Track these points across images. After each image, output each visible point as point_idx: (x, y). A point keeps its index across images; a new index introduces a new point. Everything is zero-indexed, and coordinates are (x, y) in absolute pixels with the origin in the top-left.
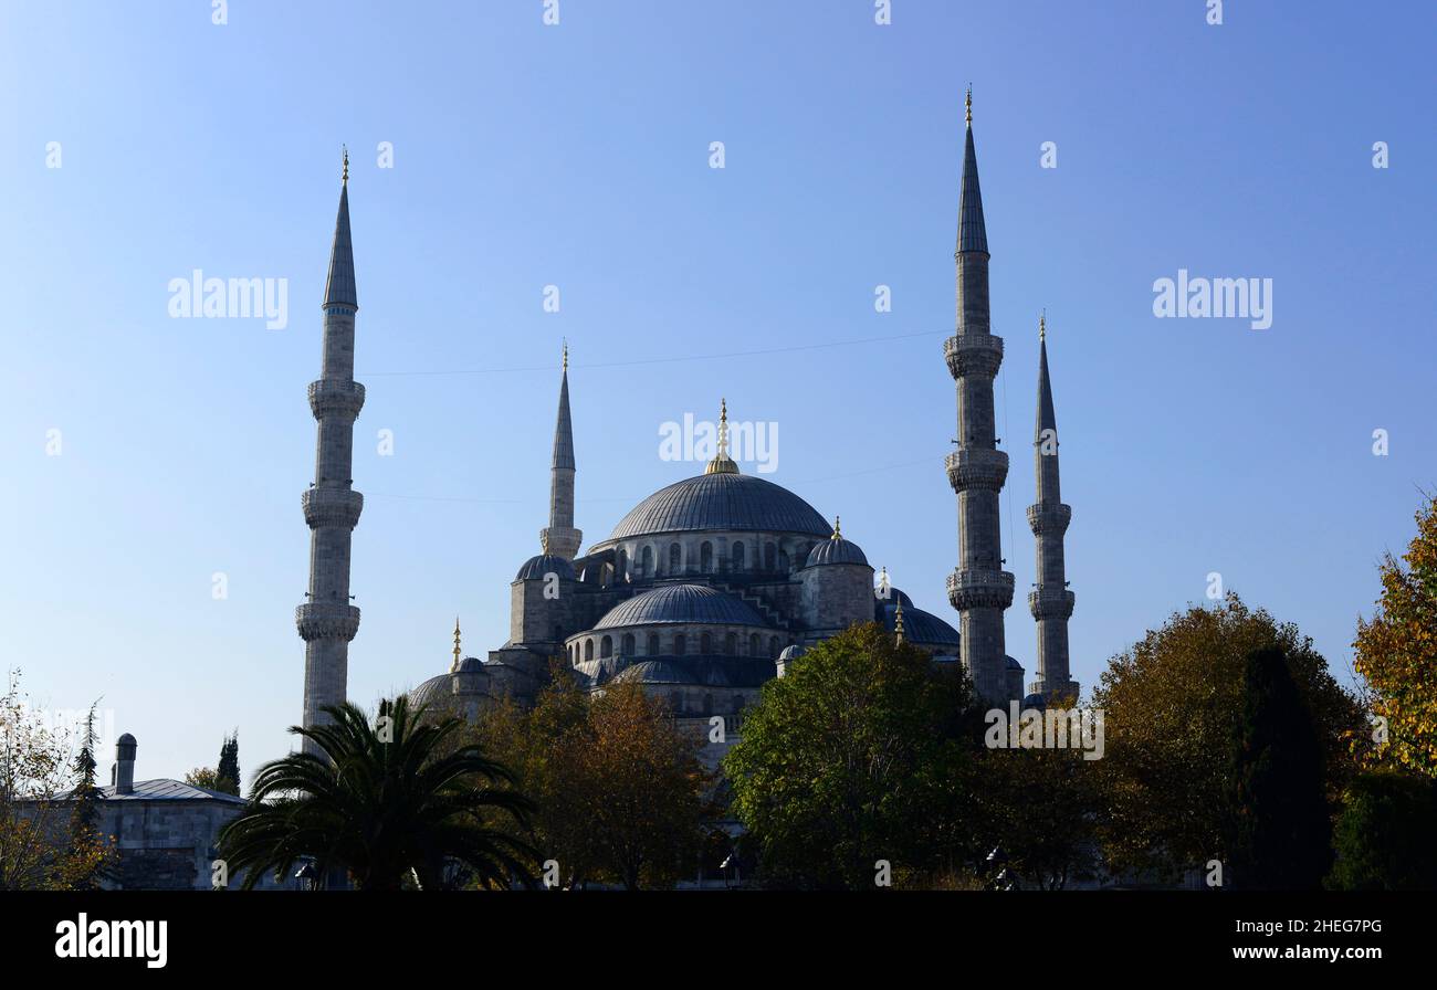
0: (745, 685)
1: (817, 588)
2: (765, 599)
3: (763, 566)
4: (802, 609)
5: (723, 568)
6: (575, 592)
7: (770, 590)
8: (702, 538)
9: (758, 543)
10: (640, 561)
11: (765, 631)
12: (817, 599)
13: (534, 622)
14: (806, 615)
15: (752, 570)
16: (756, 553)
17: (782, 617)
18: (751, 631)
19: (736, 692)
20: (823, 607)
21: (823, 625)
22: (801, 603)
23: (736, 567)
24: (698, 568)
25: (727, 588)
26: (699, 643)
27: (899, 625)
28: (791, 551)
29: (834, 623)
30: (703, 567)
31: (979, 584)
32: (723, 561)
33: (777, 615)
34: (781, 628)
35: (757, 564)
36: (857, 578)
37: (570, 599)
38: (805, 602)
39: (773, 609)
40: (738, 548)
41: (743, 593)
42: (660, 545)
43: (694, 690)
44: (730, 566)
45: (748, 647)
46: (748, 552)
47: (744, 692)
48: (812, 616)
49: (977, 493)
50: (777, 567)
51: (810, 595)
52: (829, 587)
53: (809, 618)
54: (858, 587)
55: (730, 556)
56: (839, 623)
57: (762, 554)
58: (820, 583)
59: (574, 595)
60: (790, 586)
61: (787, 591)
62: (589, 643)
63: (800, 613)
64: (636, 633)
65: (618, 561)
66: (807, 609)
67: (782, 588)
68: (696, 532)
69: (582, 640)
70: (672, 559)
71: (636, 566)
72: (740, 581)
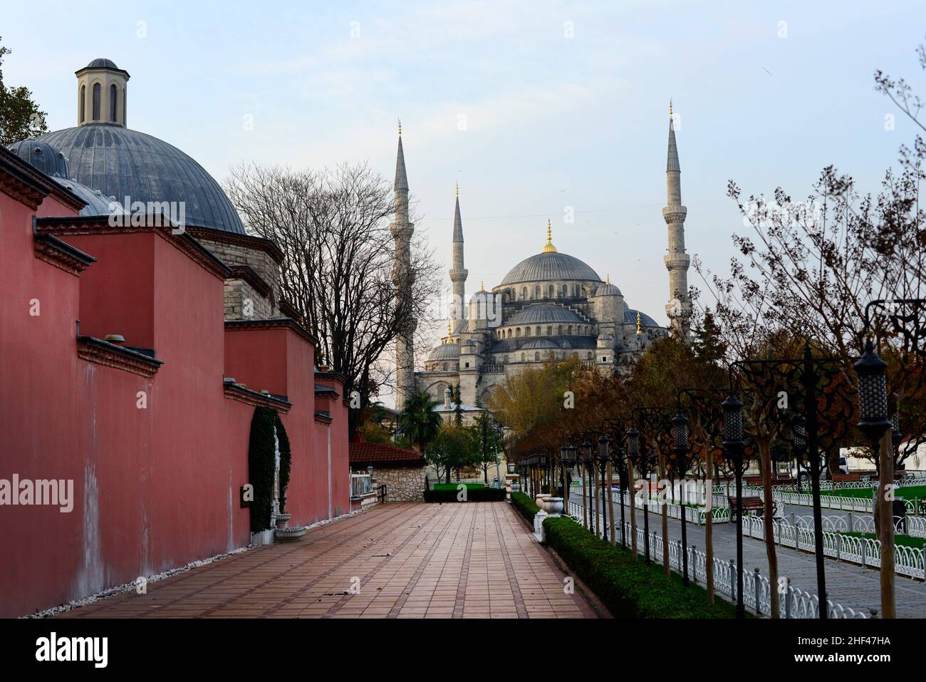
0: (578, 348)
1: (602, 305)
2: (579, 311)
3: (575, 295)
4: (594, 314)
5: (559, 296)
7: (581, 306)
8: (549, 283)
9: (573, 284)
10: (522, 293)
12: (601, 310)
14: (596, 316)
15: (571, 297)
16: (572, 290)
17: (587, 318)
19: (575, 351)
20: (604, 314)
21: (605, 321)
23: (564, 296)
24: (548, 296)
25: (563, 305)
26: (557, 330)
27: (638, 322)
28: (587, 289)
29: (609, 320)
30: (550, 296)
32: (559, 293)
33: (584, 316)
34: (586, 322)
35: (573, 294)
38: (595, 311)
39: (583, 314)
40: (565, 288)
41: (570, 307)
42: (531, 287)
43: (559, 350)
44: (562, 295)
45: (577, 331)
46: (569, 289)
47: (578, 351)
48: (599, 317)
50: (581, 295)
51: (598, 308)
52: (607, 305)
54: (619, 304)
55: (562, 291)
56: (611, 320)
57: (575, 290)
58: (603, 303)
60: (589, 304)
61: (588, 306)
62: (510, 330)
63: (594, 315)
64: (531, 326)
65: (511, 293)
66: (597, 314)
67: (585, 305)
68: (547, 281)
69: (506, 329)
70: (536, 293)
71: (521, 295)
72: (567, 302)
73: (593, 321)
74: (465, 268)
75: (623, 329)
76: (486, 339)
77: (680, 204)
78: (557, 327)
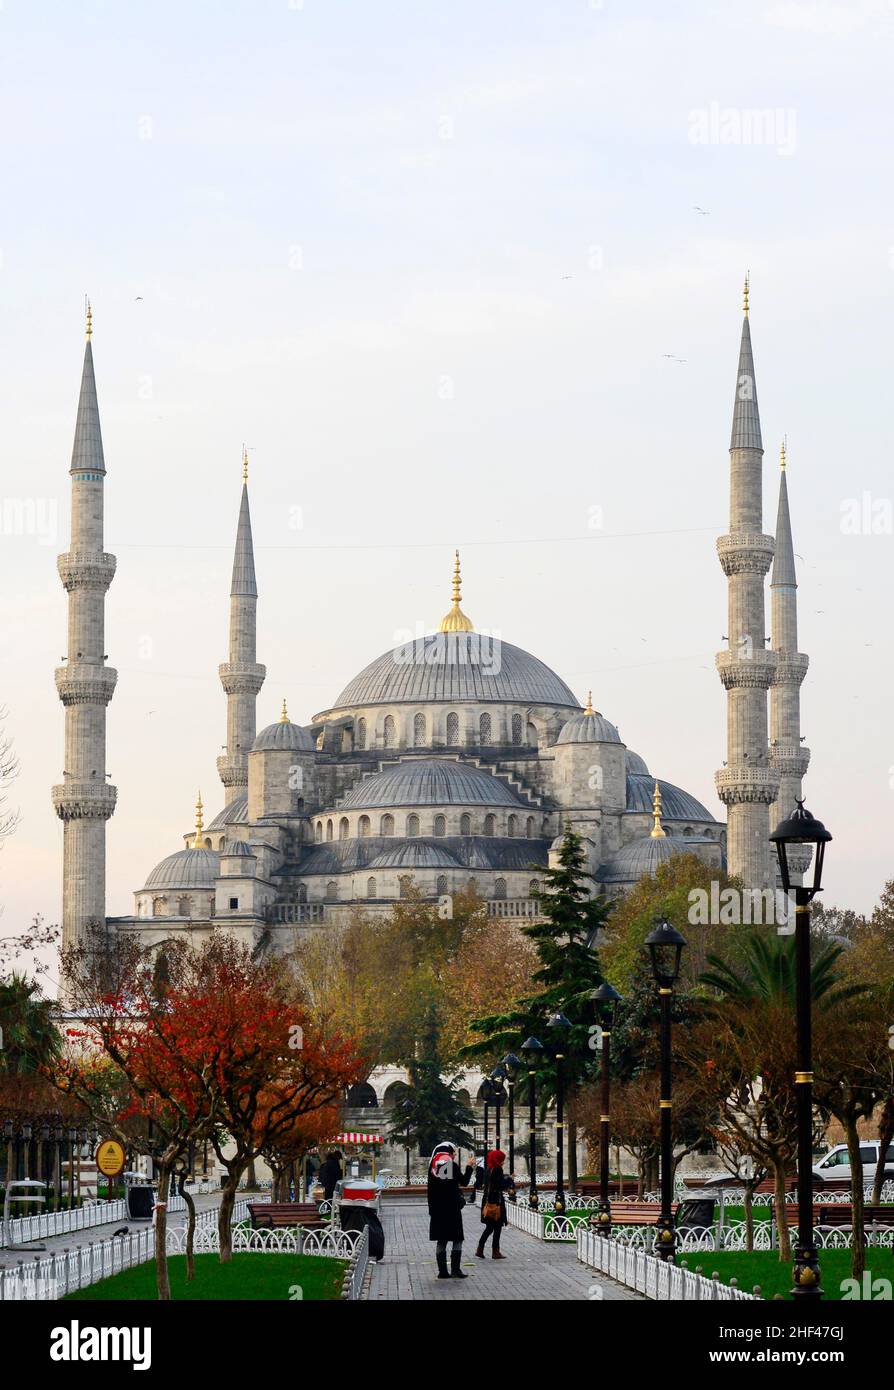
0: (505, 868)
1: (571, 766)
2: (516, 777)
3: (511, 740)
4: (553, 787)
5: (471, 742)
6: (316, 763)
7: (521, 766)
8: (448, 709)
9: (505, 715)
10: (381, 730)
11: (522, 812)
12: (570, 778)
13: (275, 795)
14: (557, 793)
15: (500, 743)
16: (504, 726)
17: (535, 795)
18: (509, 812)
19: (498, 875)
20: (577, 786)
21: (577, 804)
22: (552, 781)
23: (482, 740)
24: (444, 740)
25: (478, 762)
26: (458, 824)
27: (657, 809)
28: (539, 725)
29: (588, 802)
30: (449, 739)
31: (748, 781)
32: (471, 734)
33: (529, 792)
34: (533, 806)
35: (505, 736)
36: (612, 756)
37: (312, 770)
38: (556, 779)
39: (525, 785)
40: (485, 719)
41: (494, 769)
42: (404, 715)
43: (459, 874)
44: (477, 738)
45: (507, 827)
46: (496, 724)
47: (506, 875)
48: (565, 796)
49: (748, 690)
50: (524, 740)
51: (562, 772)
52: (583, 765)
53: (561, 796)
54: (612, 765)
55: (478, 729)
56: (594, 804)
57: (510, 727)
58: (574, 761)
59: (315, 766)
60: (541, 762)
61: (538, 767)
62: (344, 821)
63: (552, 791)
64: (395, 813)
65: (356, 729)
66: (559, 787)
67: (532, 764)
68: (442, 702)
69: (336, 818)
70: (416, 730)
71: (378, 736)
72: (488, 756)
73: (550, 805)
74: (259, 661)
75: (620, 824)
76: (288, 840)
77: (759, 528)
78: (459, 816)
